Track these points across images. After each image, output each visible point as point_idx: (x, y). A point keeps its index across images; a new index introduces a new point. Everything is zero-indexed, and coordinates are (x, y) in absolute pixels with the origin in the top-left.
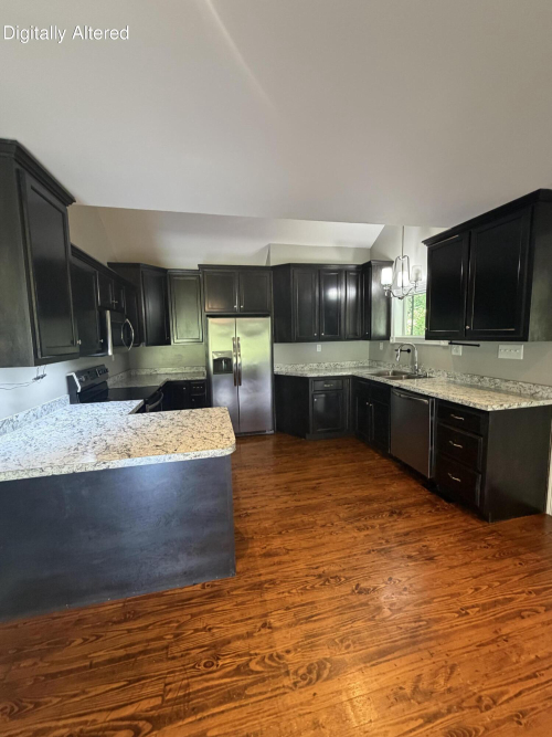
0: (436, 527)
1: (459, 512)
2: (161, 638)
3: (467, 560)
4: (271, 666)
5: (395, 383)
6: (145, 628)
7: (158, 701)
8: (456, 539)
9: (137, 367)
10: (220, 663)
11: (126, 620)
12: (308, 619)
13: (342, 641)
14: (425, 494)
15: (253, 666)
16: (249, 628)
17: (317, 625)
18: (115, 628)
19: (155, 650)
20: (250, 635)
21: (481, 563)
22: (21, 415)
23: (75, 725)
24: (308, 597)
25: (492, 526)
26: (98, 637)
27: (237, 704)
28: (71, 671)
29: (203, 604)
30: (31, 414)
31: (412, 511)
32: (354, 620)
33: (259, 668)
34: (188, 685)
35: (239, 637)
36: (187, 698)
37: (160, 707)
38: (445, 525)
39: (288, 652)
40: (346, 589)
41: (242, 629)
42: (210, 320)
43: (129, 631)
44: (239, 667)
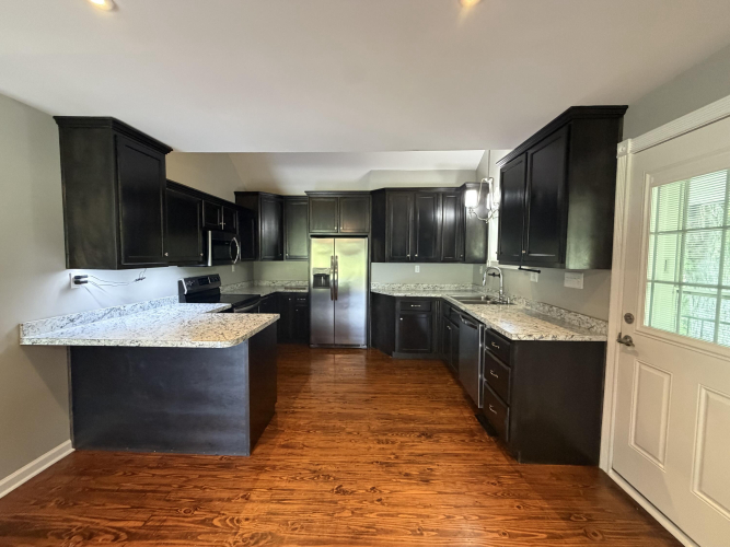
0: (457, 455)
1: (495, 446)
2: (170, 485)
3: (464, 490)
4: (227, 525)
5: (464, 307)
6: (164, 476)
7: (140, 524)
8: (469, 469)
9: (260, 279)
10: (196, 513)
11: (157, 468)
12: (279, 501)
13: (293, 524)
14: (473, 424)
15: (216, 522)
16: (231, 495)
17: (284, 507)
18: (147, 471)
19: (161, 492)
20: (229, 500)
21: (476, 497)
22: (129, 307)
23: (87, 522)
24: (292, 485)
25: (520, 467)
26: (133, 474)
27: (187, 542)
28: (104, 490)
29: (213, 470)
30: (138, 306)
31: (445, 437)
32: (315, 511)
33: (219, 524)
34: (165, 521)
35: (221, 500)
36: (158, 528)
37: (140, 528)
38: (469, 455)
39: (247, 519)
40: (328, 487)
41: (225, 495)
42: (313, 240)
43: (154, 475)
44: (205, 520)
